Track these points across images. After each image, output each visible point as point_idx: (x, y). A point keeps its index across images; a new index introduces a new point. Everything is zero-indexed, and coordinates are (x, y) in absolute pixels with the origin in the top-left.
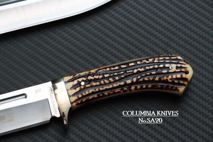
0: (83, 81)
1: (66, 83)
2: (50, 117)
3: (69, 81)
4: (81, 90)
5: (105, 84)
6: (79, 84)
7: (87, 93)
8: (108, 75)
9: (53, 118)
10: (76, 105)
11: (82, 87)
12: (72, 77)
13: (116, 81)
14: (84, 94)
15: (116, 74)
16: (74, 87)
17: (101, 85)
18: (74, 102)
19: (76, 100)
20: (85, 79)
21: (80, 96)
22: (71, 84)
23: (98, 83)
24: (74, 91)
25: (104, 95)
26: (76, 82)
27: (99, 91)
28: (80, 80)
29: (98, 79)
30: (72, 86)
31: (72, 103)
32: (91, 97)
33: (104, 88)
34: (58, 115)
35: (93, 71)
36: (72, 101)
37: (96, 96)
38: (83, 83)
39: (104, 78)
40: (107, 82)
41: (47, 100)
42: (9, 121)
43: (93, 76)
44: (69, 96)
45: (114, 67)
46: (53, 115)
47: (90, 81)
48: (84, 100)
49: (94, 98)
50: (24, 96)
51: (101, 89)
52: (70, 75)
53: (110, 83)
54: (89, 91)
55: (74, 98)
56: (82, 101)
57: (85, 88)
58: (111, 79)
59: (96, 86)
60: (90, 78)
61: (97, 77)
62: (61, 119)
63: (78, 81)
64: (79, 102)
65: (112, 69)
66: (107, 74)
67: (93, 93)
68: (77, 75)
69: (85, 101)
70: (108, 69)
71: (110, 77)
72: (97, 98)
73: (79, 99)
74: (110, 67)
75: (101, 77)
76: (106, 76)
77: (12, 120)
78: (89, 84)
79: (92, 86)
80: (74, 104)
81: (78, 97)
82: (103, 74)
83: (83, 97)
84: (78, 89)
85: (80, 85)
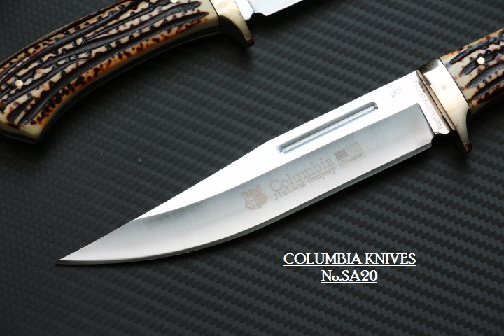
0: (480, 55)
1: (447, 66)
2: (431, 137)
3: (453, 62)
4: (481, 74)
6: (474, 63)
7: (494, 76)
9: (438, 138)
10: (479, 102)
11: (482, 68)
12: (456, 54)
14: (489, 80)
16: (466, 70)
18: (473, 98)
19: (477, 94)
20: (483, 52)
21: (482, 85)
22: (459, 66)
24: (466, 79)
26: (466, 61)
28: (474, 55)
30: (461, 69)
31: (469, 101)
32: (503, 84)
34: (445, 131)
35: (495, 35)
36: (469, 97)
38: (481, 61)
41: (418, 106)
42: (355, 158)
43: (498, 43)
44: (461, 89)
47: (495, 52)
48: (491, 91)
50: (372, 108)
52: (452, 51)
54: (496, 73)
55: (472, 91)
56: (487, 94)
57: (488, 68)
60: (492, 47)
62: (454, 133)
63: (471, 59)
64: (483, 96)
68: (465, 48)
69: (494, 92)
73: (481, 90)
77: (360, 156)
78: (493, 59)
79: (501, 63)
80: (474, 102)
81: (478, 87)
83: (488, 85)
84: (475, 73)
85: (478, 65)
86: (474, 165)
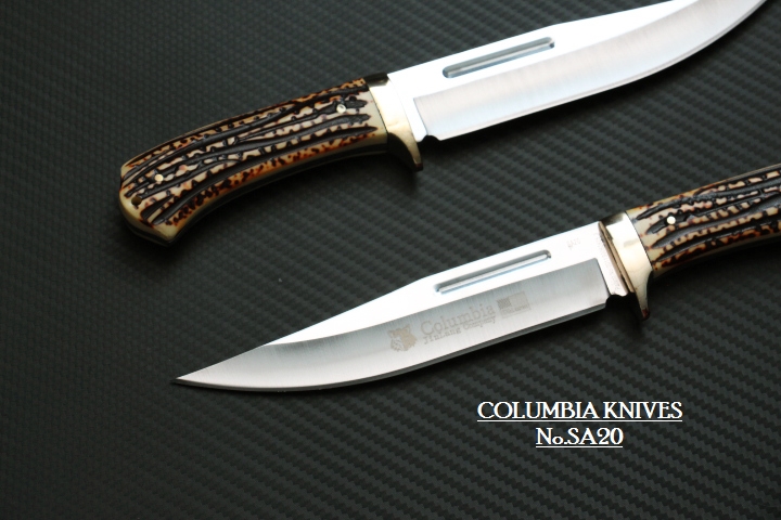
0: (671, 214)
1: (633, 221)
2: (606, 297)
3: (640, 217)
4: (669, 234)
5: (721, 219)
6: (663, 222)
7: (683, 239)
8: (723, 200)
9: (613, 299)
10: (663, 266)
11: (672, 228)
12: (644, 209)
13: (743, 212)
14: (677, 243)
15: (740, 196)
16: (653, 228)
17: (711, 221)
18: (658, 260)
19: (662, 256)
20: (674, 211)
21: (669, 247)
22: (647, 223)
23: (704, 218)
24: (653, 238)
25: (720, 244)
26: (655, 218)
27: (710, 234)
28: (664, 213)
29: (704, 209)
30: (648, 227)
31: (652, 263)
32: (692, 249)
33: (720, 228)
34: (623, 293)
35: (689, 195)
36: (654, 258)
37: (702, 245)
38: (671, 220)
39: (715, 206)
40: (724, 214)
41: (596, 260)
42: (519, 309)
43: (692, 204)
44: (646, 249)
45: (735, 182)
46: (612, 292)
47: (688, 213)
48: (678, 255)
49: (698, 251)
50: (545, 256)
51: (713, 230)
52: (640, 206)
53: (731, 215)
54: (686, 236)
55: (657, 252)
56: (673, 258)
57: (678, 230)
58: (732, 208)
59: (702, 223)
60: (685, 208)
61: (700, 205)
62: (632, 296)
63: (660, 216)
64: (669, 259)
65: (731, 186)
66: (721, 197)
67: (696, 239)
68: (655, 204)
69: (681, 257)
70: (722, 188)
71: (728, 203)
72: (706, 250)
73: (667, 253)
74: (726, 184)
75: (709, 204)
76: (719, 201)
77: (525, 307)
78: (685, 220)
79: (692, 225)
80: (659, 265)
81: (665, 249)
82: (713, 199)
83: (676, 248)
84: (663, 233)
85: (667, 224)
86: (650, 334)
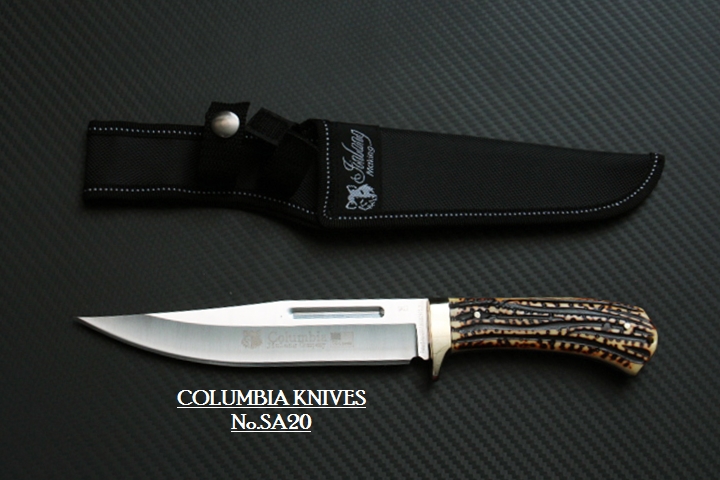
0: (479, 311)
2: (413, 356)
4: (473, 325)
5: (515, 326)
6: (472, 314)
7: (482, 332)
8: (522, 313)
9: (418, 360)
10: (460, 346)
11: (476, 321)
12: (462, 300)
13: (533, 326)
14: (477, 333)
15: (535, 314)
16: (463, 316)
17: (507, 325)
18: (458, 341)
19: (462, 339)
20: (482, 309)
21: (470, 334)
22: (459, 311)
23: (503, 322)
25: (508, 344)
27: (503, 335)
28: (475, 308)
29: (506, 315)
30: (460, 314)
31: (453, 342)
32: (486, 341)
33: (512, 332)
34: (425, 357)
35: (500, 300)
36: (455, 338)
37: (494, 341)
38: (478, 315)
39: (514, 315)
40: (519, 323)
41: (415, 326)
44: (452, 330)
45: (535, 302)
46: (419, 354)
47: (492, 314)
48: (474, 342)
49: (490, 344)
51: (506, 332)
53: (523, 325)
54: (485, 330)
55: (459, 335)
56: (470, 343)
58: (526, 320)
59: (500, 324)
60: (492, 309)
61: (504, 311)
62: (431, 361)
63: (471, 310)
64: (466, 343)
65: (532, 304)
66: (521, 310)
67: (491, 335)
69: (476, 344)
70: (524, 303)
71: (525, 316)
72: (497, 345)
73: (467, 338)
74: (528, 301)
75: (511, 312)
76: (519, 313)
79: (492, 324)
80: (457, 344)
81: (466, 334)
82: (515, 310)
83: (475, 337)
84: (468, 322)
85: (473, 317)
